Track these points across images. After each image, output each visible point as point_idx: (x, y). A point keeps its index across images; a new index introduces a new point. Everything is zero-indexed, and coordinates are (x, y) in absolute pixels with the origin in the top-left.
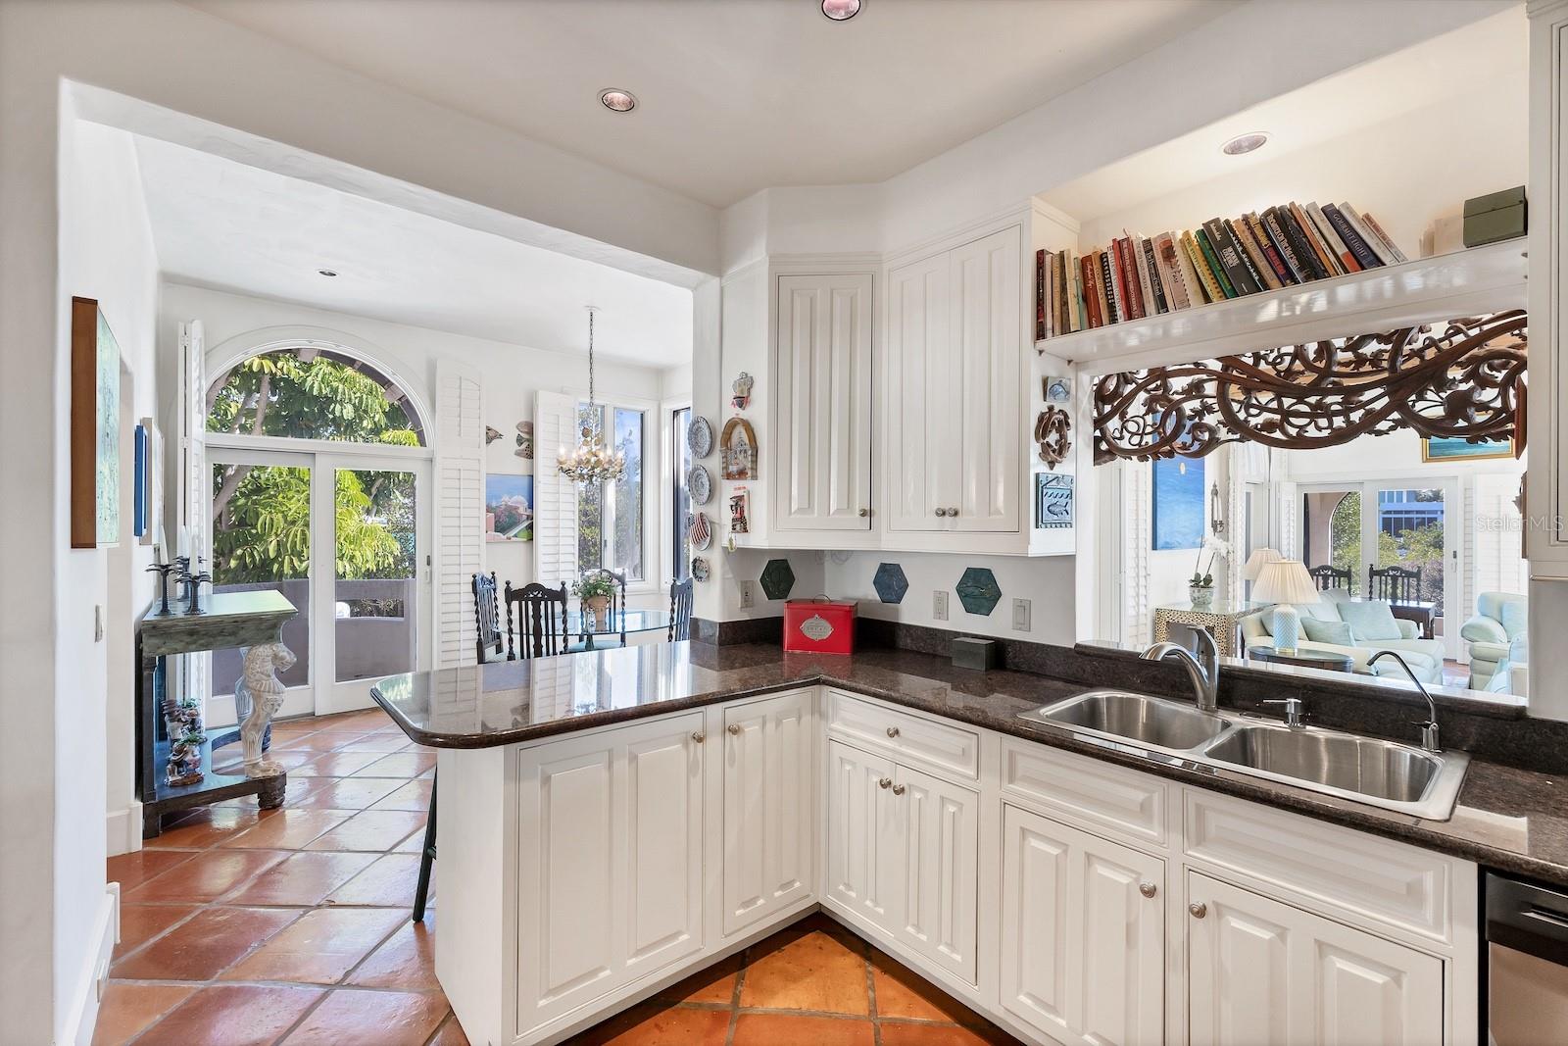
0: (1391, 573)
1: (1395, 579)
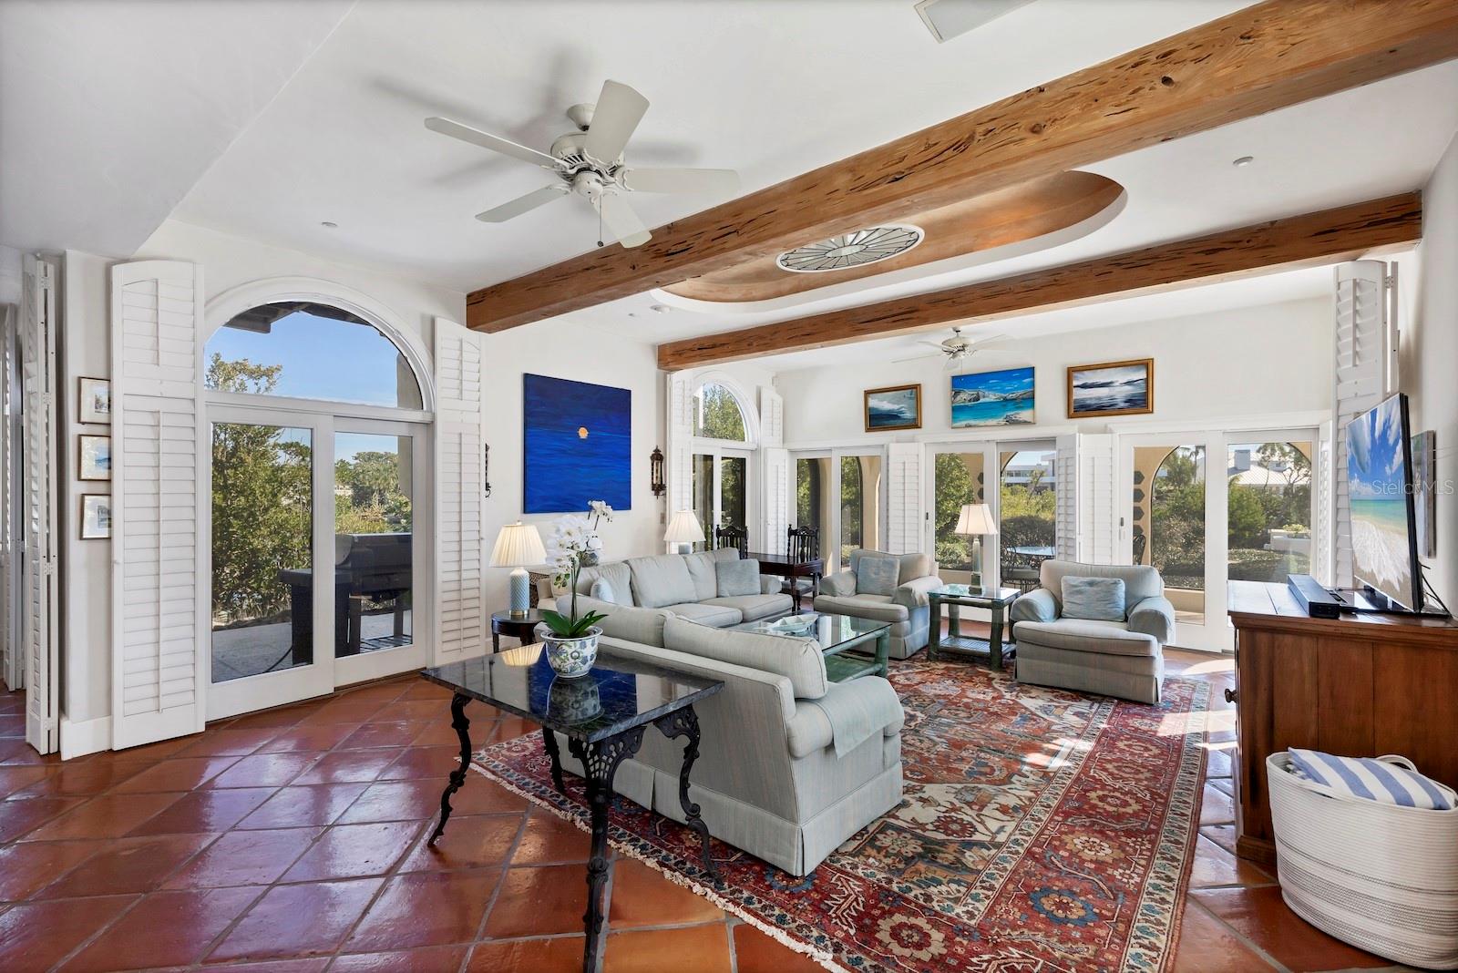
0: (802, 533)
1: (804, 538)
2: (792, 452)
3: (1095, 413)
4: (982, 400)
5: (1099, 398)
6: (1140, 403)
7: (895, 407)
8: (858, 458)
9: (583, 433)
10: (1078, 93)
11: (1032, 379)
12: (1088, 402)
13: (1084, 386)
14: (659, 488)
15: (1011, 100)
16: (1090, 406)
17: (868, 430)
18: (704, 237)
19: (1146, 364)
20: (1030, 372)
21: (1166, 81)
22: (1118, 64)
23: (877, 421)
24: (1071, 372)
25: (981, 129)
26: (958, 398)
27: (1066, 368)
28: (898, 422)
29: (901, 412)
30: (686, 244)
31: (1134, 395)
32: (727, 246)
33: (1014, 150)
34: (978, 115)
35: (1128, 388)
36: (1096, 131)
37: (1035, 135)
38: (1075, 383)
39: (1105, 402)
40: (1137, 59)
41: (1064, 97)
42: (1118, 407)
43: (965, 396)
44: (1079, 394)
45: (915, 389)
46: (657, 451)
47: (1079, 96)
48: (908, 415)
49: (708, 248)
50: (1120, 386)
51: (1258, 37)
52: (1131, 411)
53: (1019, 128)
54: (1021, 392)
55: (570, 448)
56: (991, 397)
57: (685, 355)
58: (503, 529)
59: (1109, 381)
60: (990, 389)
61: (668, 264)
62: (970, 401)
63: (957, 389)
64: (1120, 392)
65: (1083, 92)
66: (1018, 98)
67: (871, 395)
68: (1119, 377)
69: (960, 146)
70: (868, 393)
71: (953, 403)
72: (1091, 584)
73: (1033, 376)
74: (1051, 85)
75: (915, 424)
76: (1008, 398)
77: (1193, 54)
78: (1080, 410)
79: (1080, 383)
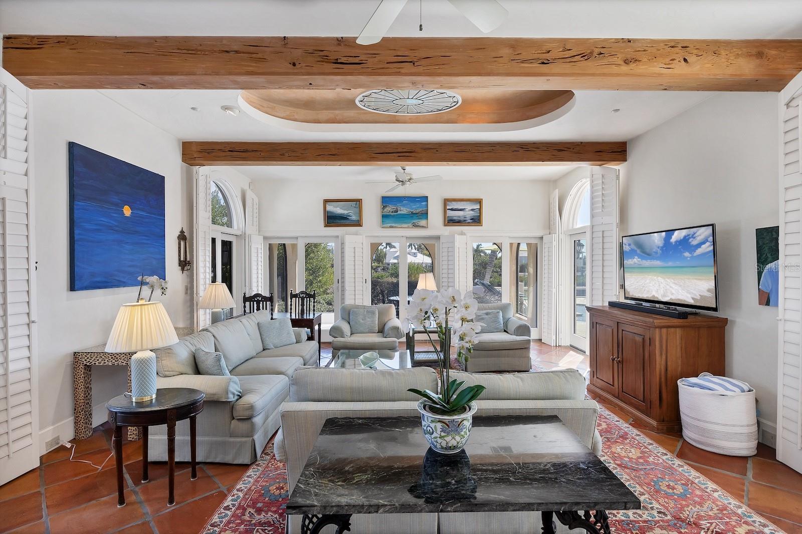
0: (301, 296)
1: (303, 299)
2: (265, 238)
3: (457, 224)
4: (399, 212)
5: (459, 217)
6: (477, 220)
7: (346, 212)
8: (284, 244)
9: (127, 211)
10: (647, 51)
11: (426, 203)
12: (455, 218)
13: (452, 210)
14: (185, 264)
15: (613, 40)
16: (455, 220)
17: (326, 226)
18: (378, 58)
19: (479, 202)
20: (425, 199)
21: (685, 60)
22: (666, 42)
23: (332, 220)
24: (446, 201)
25: (597, 51)
26: (385, 210)
27: (443, 199)
28: (347, 222)
29: (349, 216)
30: (359, 58)
31: (474, 216)
32: (403, 71)
33: (615, 69)
34: (596, 42)
35: (472, 212)
36: (655, 73)
37: (626, 65)
38: (448, 208)
39: (462, 219)
40: (673, 44)
41: (640, 49)
42: (467, 222)
43: (390, 209)
44: (451, 214)
45: (359, 201)
46: (182, 232)
47: (647, 52)
48: (354, 218)
49: (383, 68)
50: (468, 211)
51: (719, 54)
52: (473, 225)
53: (618, 58)
54: (421, 209)
55: (116, 224)
56: (404, 210)
57: (213, 154)
58: (122, 308)
59: (463, 208)
60: (404, 206)
61: (337, 71)
62: (392, 212)
63: (384, 205)
64: (469, 215)
65: (649, 51)
66: (617, 41)
67: (328, 203)
68: (469, 206)
69: (586, 56)
70: (326, 201)
71: (382, 213)
72: (487, 314)
73: (427, 202)
74: (635, 40)
75: (358, 224)
76: (414, 212)
77: (695, 51)
78: (450, 222)
79: (450, 208)
